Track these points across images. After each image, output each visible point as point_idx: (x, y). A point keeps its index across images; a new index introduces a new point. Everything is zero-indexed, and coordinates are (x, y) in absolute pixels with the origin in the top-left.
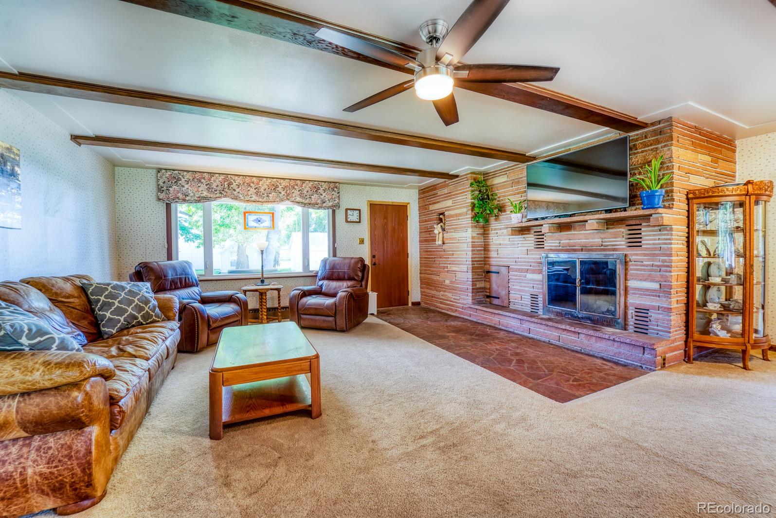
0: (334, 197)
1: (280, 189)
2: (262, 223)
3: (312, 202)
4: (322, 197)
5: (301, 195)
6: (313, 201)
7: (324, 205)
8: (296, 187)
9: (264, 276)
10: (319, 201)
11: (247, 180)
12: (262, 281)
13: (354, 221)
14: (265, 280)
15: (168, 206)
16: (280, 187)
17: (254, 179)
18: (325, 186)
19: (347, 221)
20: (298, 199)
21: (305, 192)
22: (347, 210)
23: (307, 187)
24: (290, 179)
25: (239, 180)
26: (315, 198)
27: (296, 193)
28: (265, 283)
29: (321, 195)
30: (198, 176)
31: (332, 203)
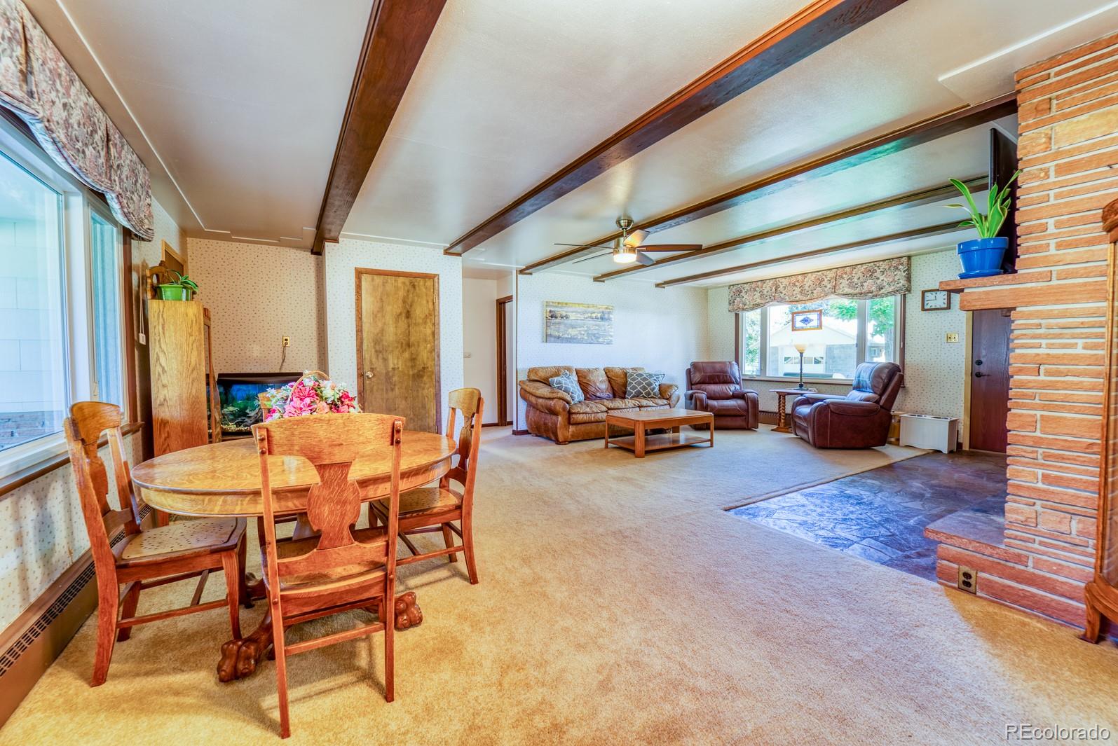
0: (896, 278)
1: (825, 282)
2: (809, 323)
3: (864, 291)
4: (878, 282)
5: (850, 286)
6: (865, 289)
7: (882, 291)
8: (844, 276)
9: (803, 380)
10: (873, 288)
11: (793, 280)
12: (801, 386)
13: (938, 307)
14: (804, 385)
15: (737, 315)
16: (826, 279)
17: (800, 278)
18: (884, 265)
19: (923, 309)
20: (847, 290)
21: (855, 280)
22: (923, 293)
23: (858, 273)
24: (837, 268)
25: (785, 281)
26: (869, 285)
27: (845, 282)
28: (803, 388)
29: (878, 279)
30: (755, 285)
31: (893, 288)
